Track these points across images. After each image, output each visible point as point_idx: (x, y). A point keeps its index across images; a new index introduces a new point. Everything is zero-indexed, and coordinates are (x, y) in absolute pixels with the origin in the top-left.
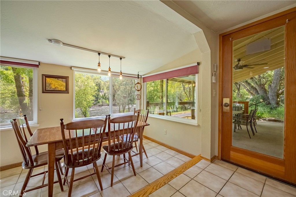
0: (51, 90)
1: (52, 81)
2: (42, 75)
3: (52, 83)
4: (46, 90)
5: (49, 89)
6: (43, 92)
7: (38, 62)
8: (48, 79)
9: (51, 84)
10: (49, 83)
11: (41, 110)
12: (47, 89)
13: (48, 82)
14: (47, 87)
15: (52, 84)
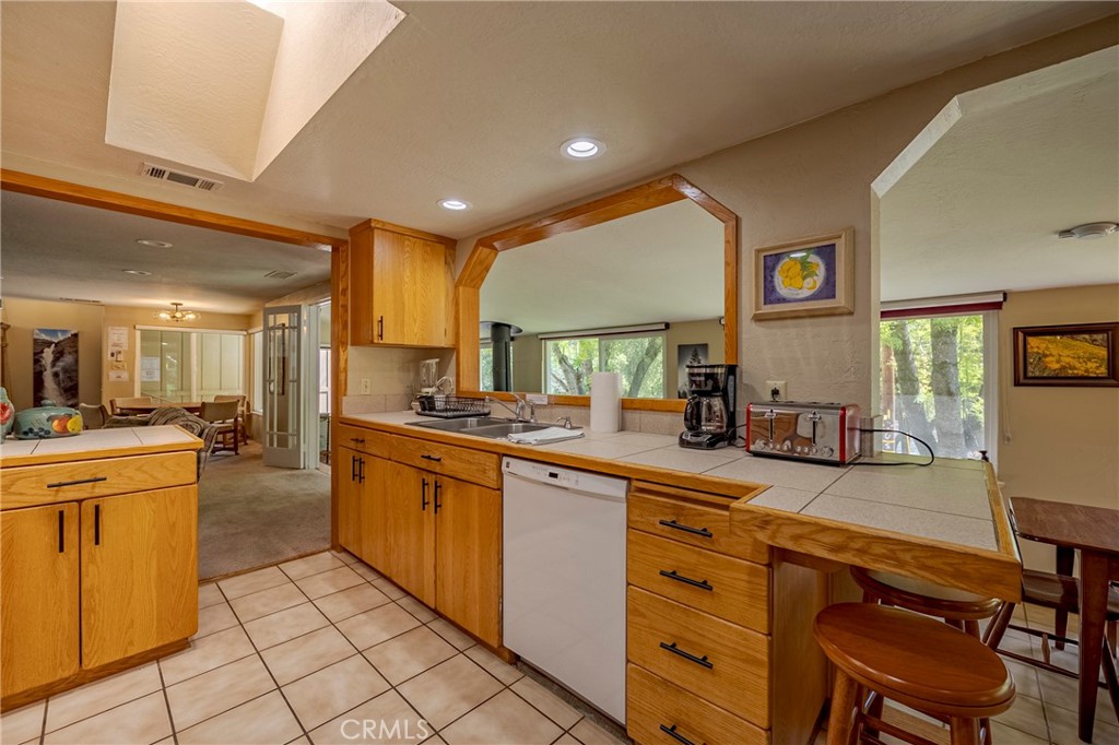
0: (1045, 375)
1: (1050, 346)
2: (1014, 329)
3: (1048, 353)
4: (1026, 377)
5: (1037, 374)
6: (1017, 383)
7: (1002, 295)
8: (1033, 342)
9: (1046, 356)
10: (1038, 353)
11: (1009, 439)
12: (1030, 374)
13: (1036, 350)
14: (1030, 368)
15: (1051, 355)
